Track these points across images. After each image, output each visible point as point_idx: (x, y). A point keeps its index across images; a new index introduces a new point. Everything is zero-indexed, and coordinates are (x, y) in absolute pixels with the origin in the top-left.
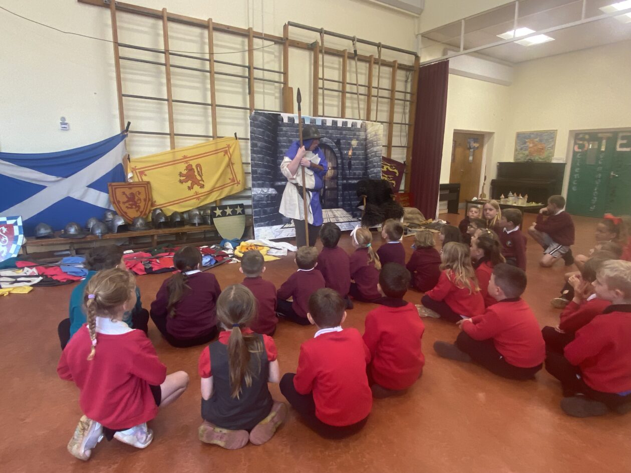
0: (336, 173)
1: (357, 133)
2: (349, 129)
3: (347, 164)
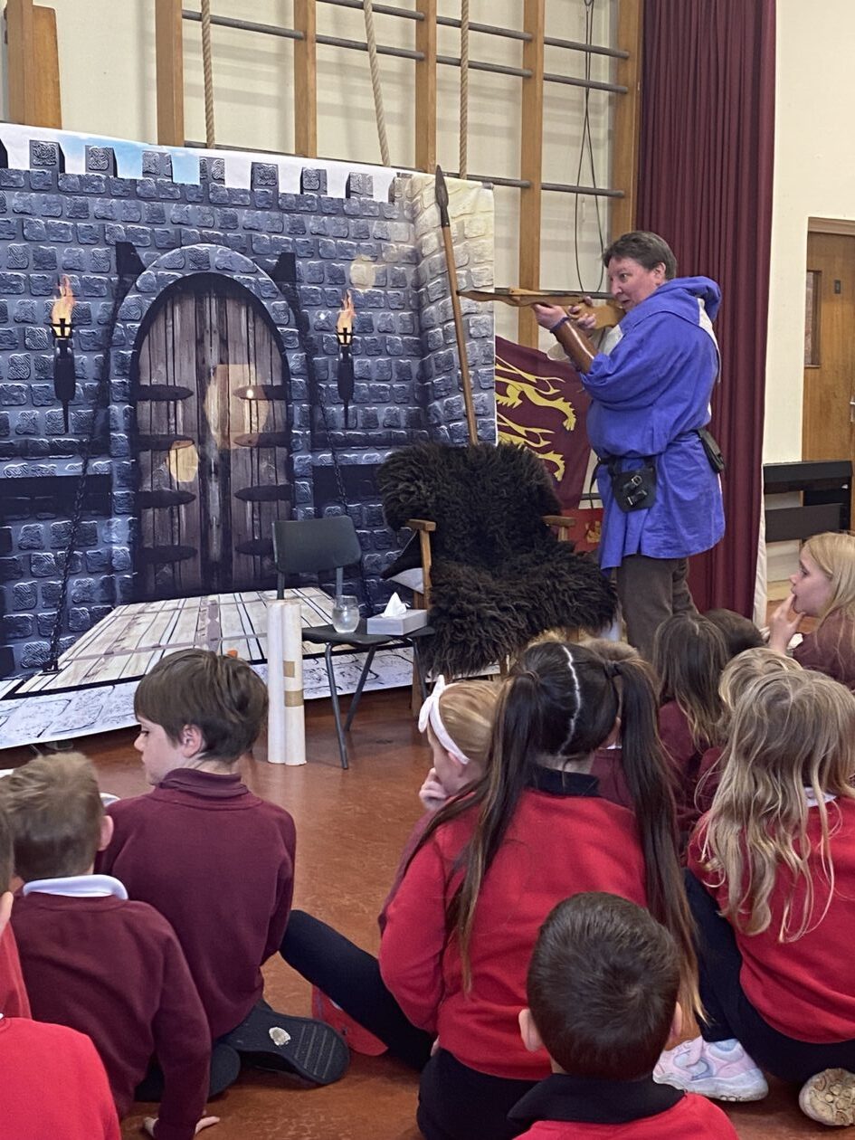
0: (280, 417)
1: (375, 227)
2: (336, 209)
3: (332, 375)
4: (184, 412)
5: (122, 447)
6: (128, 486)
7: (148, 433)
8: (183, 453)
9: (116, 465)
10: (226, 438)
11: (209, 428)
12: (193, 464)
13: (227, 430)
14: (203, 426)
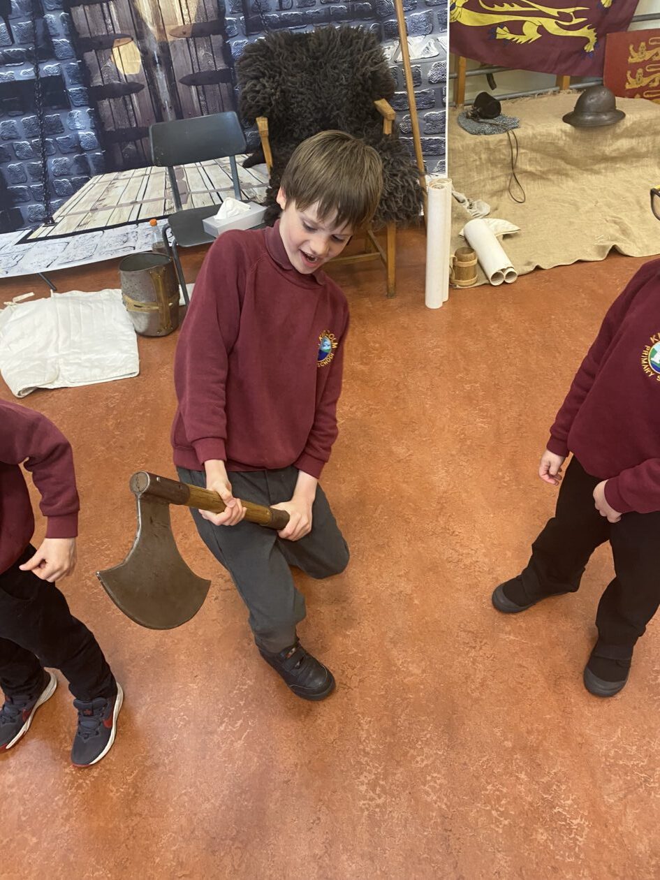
0: (211, 7)
4: (117, 12)
5: (66, 50)
6: (80, 83)
7: (88, 35)
8: (124, 49)
9: (64, 66)
10: (162, 31)
11: (145, 23)
12: (135, 58)
13: (161, 24)
14: (138, 23)
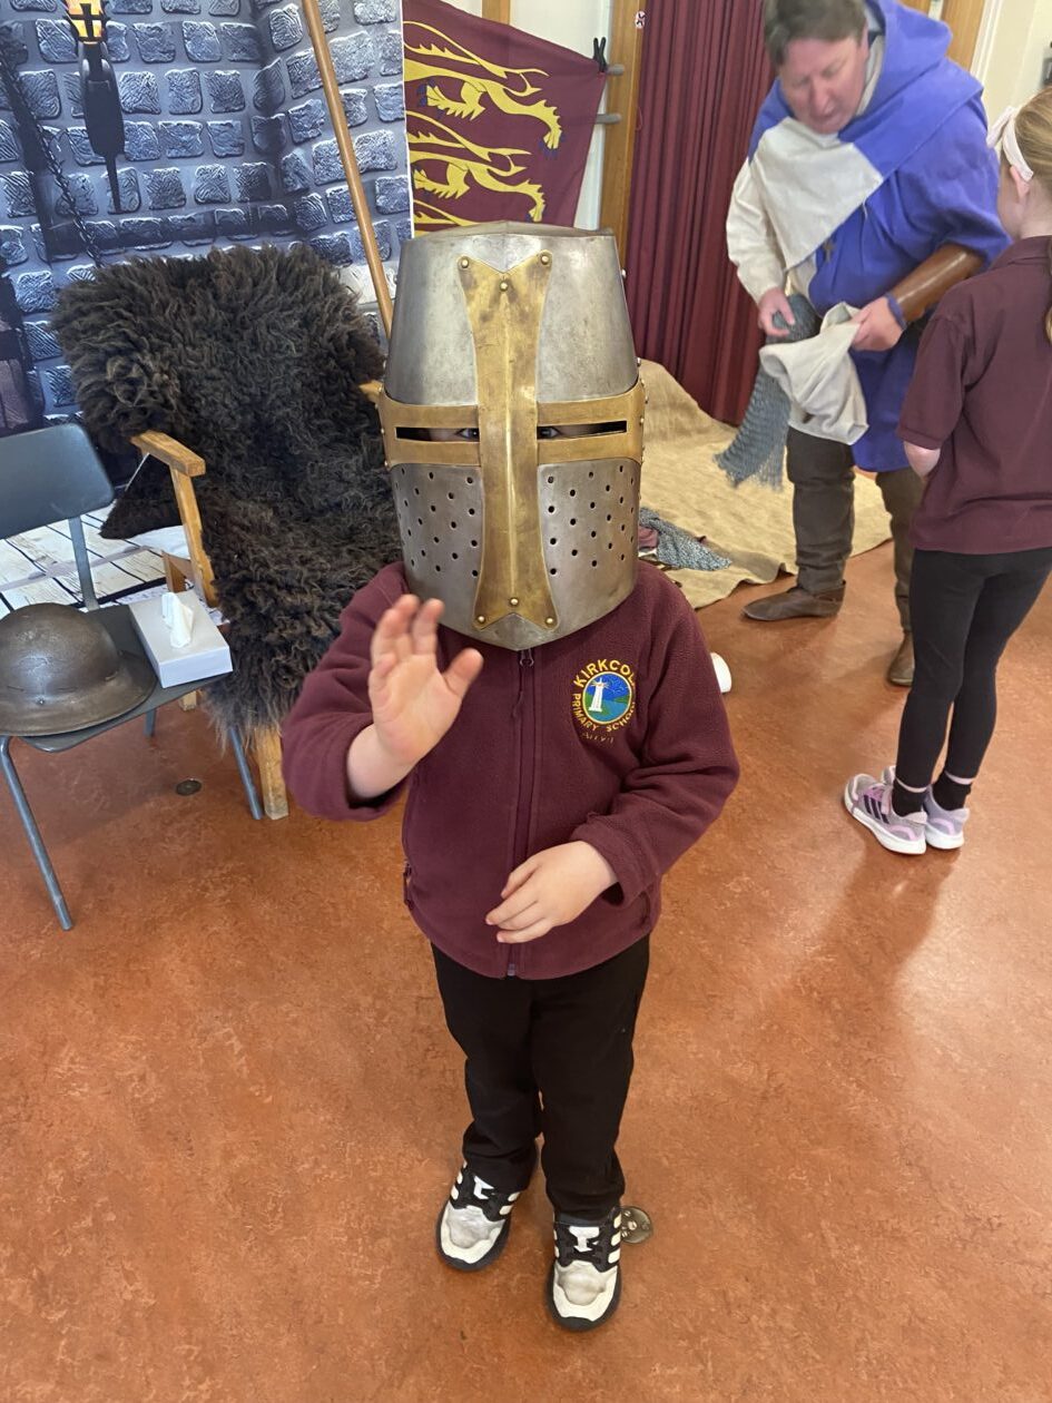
3: (69, 108)
